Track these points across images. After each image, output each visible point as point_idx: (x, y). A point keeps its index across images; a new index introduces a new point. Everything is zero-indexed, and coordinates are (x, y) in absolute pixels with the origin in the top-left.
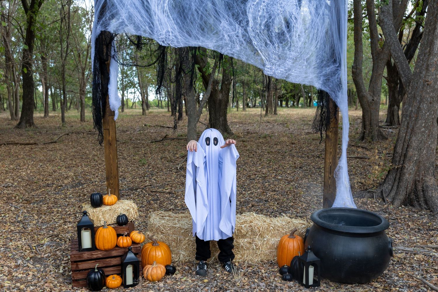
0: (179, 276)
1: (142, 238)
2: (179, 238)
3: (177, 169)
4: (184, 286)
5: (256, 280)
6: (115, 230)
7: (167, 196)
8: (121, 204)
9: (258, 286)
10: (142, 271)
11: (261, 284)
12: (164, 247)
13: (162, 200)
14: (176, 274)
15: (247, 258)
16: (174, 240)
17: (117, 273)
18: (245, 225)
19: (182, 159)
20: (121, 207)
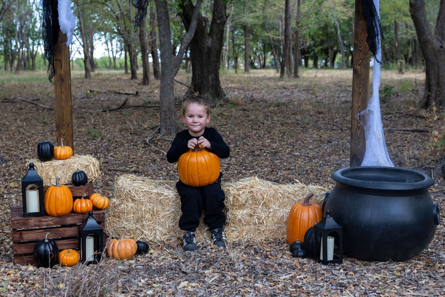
0: (155, 255)
1: (106, 203)
2: (155, 208)
4: (163, 263)
5: (258, 258)
6: (72, 191)
8: (77, 159)
14: (151, 254)
16: (148, 211)
18: (244, 190)
19: (151, 131)
20: (77, 162)
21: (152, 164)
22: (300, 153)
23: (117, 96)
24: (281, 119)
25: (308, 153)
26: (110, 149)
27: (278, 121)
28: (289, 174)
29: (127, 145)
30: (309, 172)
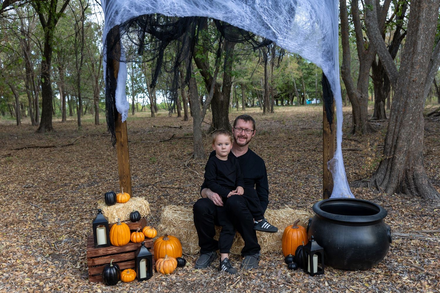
0: (190, 268)
1: (155, 233)
2: (189, 232)
3: (185, 166)
4: (195, 278)
6: (129, 226)
7: (176, 191)
8: (133, 202)
10: (155, 264)
12: (174, 241)
13: (172, 195)
14: (187, 266)
16: (184, 233)
17: (131, 267)
19: (189, 156)
20: (133, 205)
21: (189, 182)
22: (281, 170)
23: (169, 129)
24: (267, 144)
25: (286, 170)
26: (163, 171)
29: (173, 167)
30: (289, 185)
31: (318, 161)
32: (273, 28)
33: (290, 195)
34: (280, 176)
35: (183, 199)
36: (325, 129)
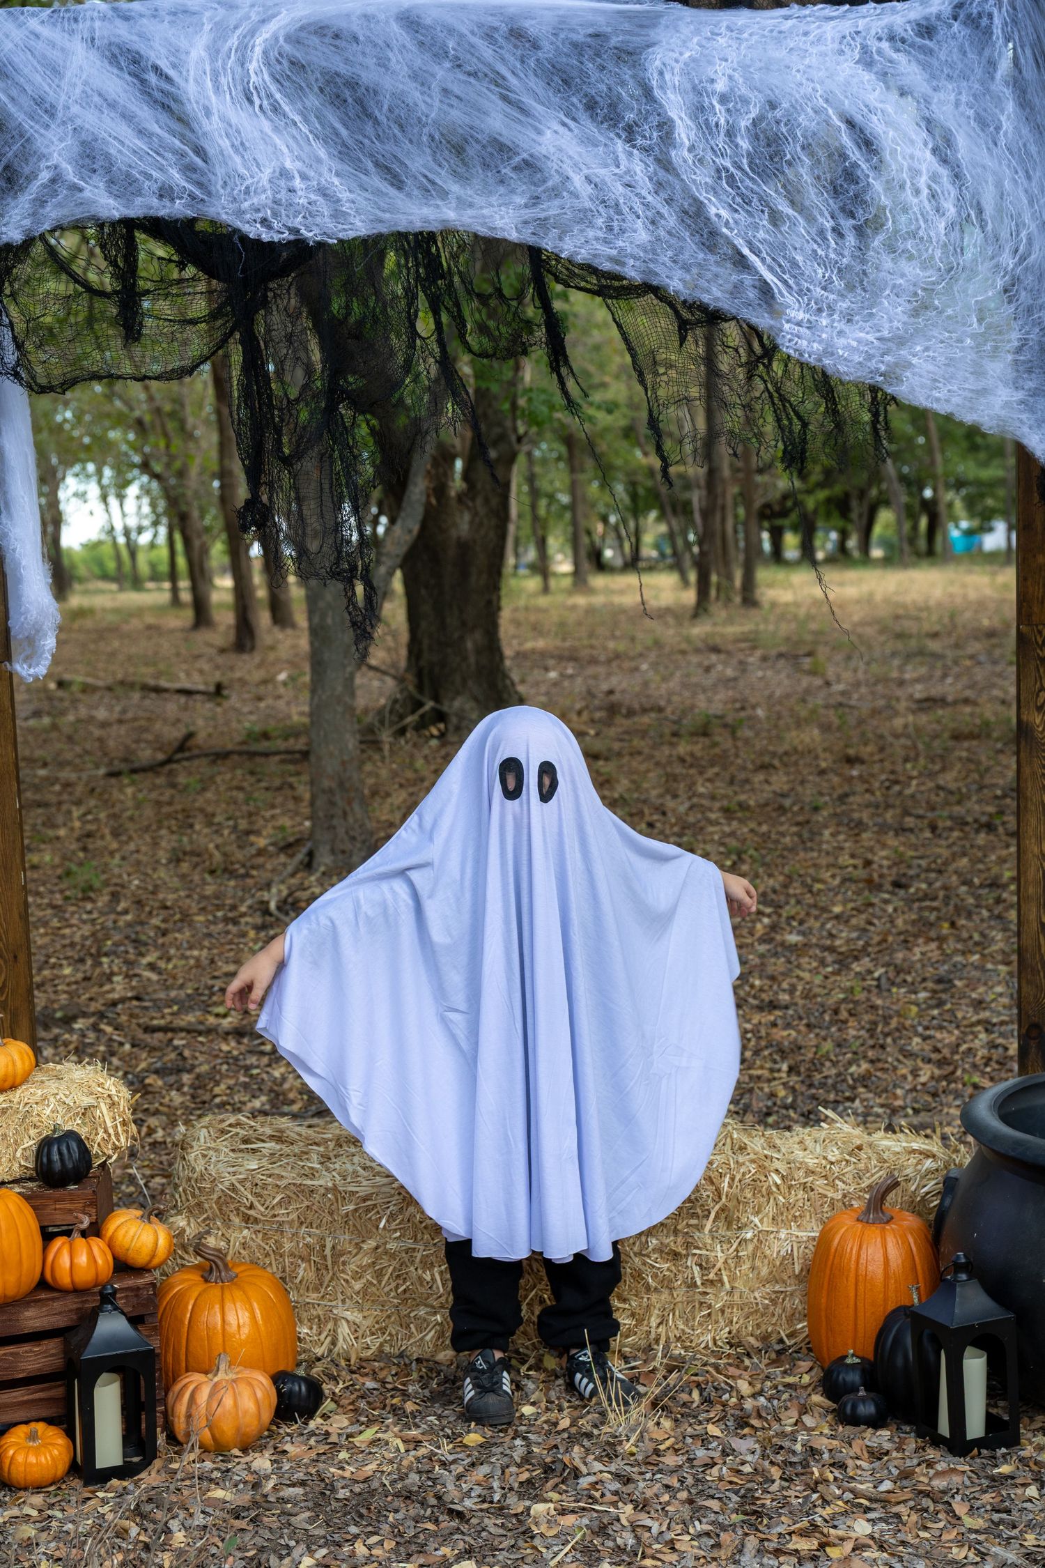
0: (340, 1423)
1: (163, 1242)
2: (329, 1244)
3: (267, 912)
4: (373, 1466)
5: (713, 1430)
6: (35, 1208)
7: (225, 1048)
8: (53, 1086)
9: (725, 1454)
10: (165, 1399)
11: (737, 1443)
12: (263, 1287)
13: (205, 1068)
14: (325, 1417)
15: (662, 1330)
16: (305, 1252)
17: (44, 1413)
19: (282, 858)
20: (52, 1099)
22: (803, 933)
24: (721, 788)
25: (831, 936)
26: (143, 938)
27: (713, 798)
28: (774, 1025)
29: (201, 918)
30: (844, 1015)
31: (1004, 887)
32: (763, 260)
33: (853, 1069)
34: (799, 967)
35: (266, 1088)
36: (1024, 718)
